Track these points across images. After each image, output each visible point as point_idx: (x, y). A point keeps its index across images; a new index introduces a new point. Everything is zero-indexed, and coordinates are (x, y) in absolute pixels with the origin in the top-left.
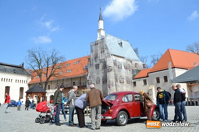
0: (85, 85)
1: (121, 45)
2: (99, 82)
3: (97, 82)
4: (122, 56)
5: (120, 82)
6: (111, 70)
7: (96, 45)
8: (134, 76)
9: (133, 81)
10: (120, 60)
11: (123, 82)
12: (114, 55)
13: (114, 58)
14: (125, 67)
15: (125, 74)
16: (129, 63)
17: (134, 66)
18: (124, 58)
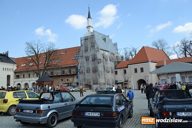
0: (75, 73)
1: (105, 41)
2: (90, 71)
3: (87, 71)
4: (107, 50)
5: (107, 72)
6: (101, 62)
7: (86, 40)
8: (115, 66)
9: (115, 70)
10: (106, 54)
11: (109, 72)
12: (102, 50)
13: (102, 52)
14: (110, 59)
15: (110, 65)
16: (112, 56)
17: (116, 58)
18: (108, 52)
